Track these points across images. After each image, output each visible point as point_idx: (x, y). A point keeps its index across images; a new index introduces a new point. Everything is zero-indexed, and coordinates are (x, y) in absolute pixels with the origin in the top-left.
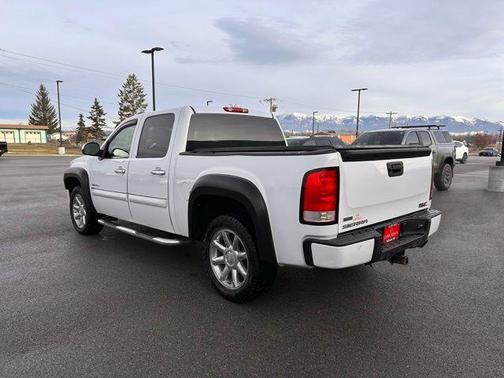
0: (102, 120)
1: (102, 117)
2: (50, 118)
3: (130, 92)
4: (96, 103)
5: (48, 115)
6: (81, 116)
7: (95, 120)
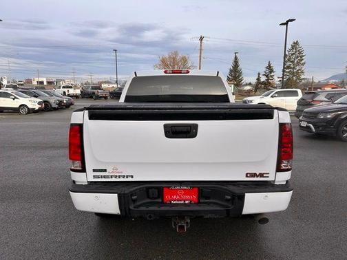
0: (272, 76)
1: (272, 74)
2: (239, 77)
3: (292, 55)
4: (269, 65)
5: (238, 74)
6: (259, 74)
7: (267, 76)
